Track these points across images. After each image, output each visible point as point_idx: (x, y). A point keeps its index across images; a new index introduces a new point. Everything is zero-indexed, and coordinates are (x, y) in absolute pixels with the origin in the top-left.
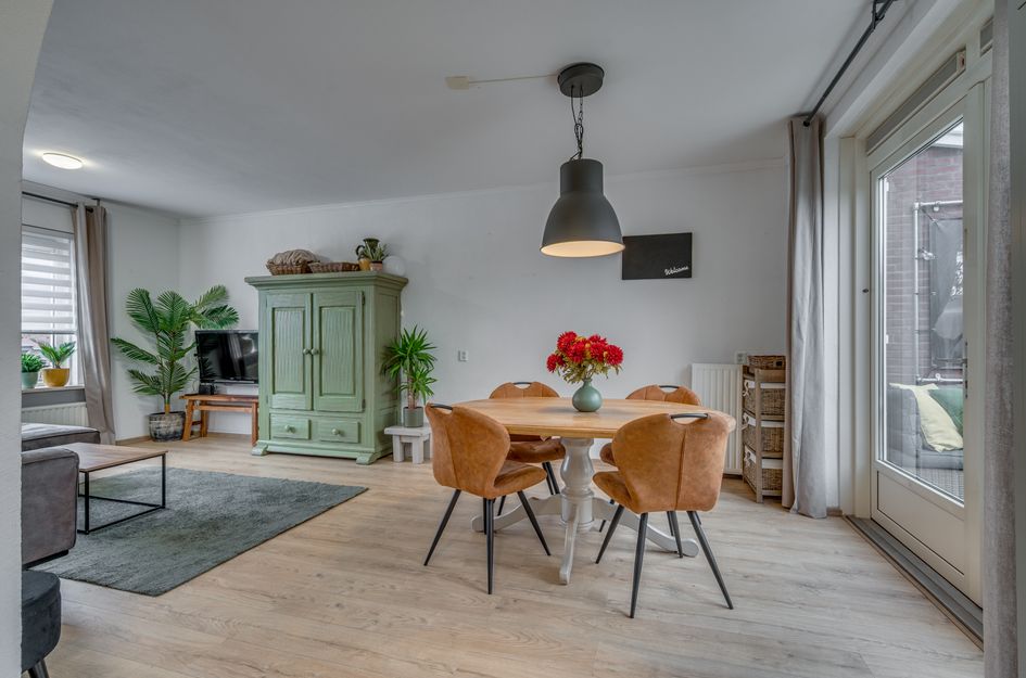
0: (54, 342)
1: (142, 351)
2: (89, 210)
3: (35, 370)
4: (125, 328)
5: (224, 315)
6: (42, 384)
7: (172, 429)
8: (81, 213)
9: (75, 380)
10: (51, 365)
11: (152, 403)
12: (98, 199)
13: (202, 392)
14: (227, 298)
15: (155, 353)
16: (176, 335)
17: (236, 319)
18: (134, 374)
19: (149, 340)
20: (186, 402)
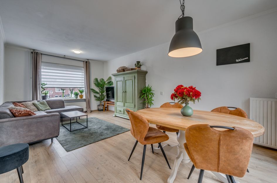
0: (81, 89)
1: (96, 91)
2: (86, 62)
3: (77, 95)
4: (93, 87)
5: (111, 83)
6: (79, 98)
7: (101, 109)
8: (85, 62)
9: (84, 97)
10: (80, 94)
11: (98, 103)
12: (88, 60)
13: (107, 101)
14: (111, 79)
15: (99, 92)
16: (102, 88)
17: (113, 84)
18: (95, 96)
19: (98, 89)
20: (104, 103)
